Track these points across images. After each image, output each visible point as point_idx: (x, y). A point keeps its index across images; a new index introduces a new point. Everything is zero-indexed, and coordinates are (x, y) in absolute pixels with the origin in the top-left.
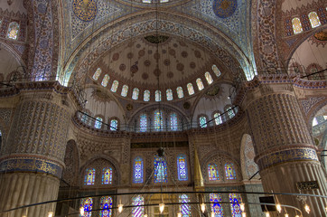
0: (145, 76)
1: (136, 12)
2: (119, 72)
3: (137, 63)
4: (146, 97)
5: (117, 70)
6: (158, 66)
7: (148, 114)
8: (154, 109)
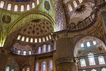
0: (38, 33)
1: (24, 15)
2: (28, 34)
3: (34, 30)
4: (40, 41)
5: (27, 34)
6: (41, 29)
7: (41, 47)
8: (43, 44)
